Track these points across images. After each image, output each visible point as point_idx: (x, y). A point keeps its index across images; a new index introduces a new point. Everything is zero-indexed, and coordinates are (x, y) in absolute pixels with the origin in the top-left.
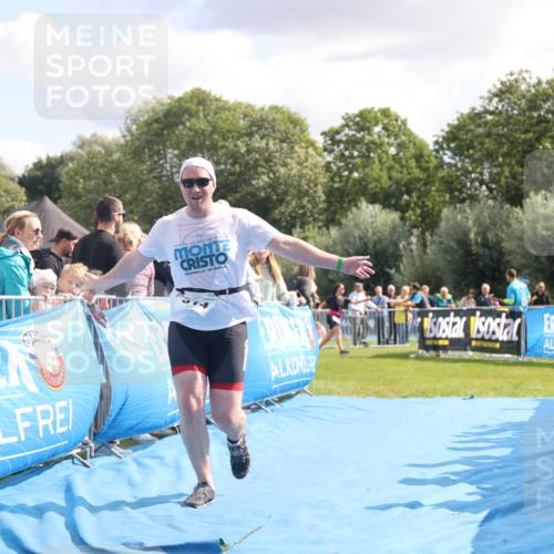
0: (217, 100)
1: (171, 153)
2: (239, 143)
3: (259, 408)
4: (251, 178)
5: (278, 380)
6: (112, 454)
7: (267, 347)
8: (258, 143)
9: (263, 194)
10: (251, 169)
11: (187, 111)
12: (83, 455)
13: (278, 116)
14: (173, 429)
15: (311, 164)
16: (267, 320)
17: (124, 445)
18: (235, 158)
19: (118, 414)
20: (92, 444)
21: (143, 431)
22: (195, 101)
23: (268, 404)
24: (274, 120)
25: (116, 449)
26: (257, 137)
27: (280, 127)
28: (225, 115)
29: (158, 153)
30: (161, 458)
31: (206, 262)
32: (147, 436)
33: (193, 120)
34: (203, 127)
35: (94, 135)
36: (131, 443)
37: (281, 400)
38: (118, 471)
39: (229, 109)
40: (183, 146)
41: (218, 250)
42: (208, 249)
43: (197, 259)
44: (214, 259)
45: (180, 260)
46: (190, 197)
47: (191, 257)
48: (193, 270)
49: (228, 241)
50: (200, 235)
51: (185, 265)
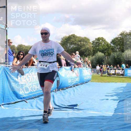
0: (76, 36)
1: (68, 44)
2: (79, 43)
3: (82, 84)
4: (81, 48)
5: (85, 80)
6: (60, 91)
7: (84, 74)
9: (83, 51)
10: (81, 47)
11: (71, 38)
12: (55, 91)
13: (85, 38)
14: (69, 87)
15: (90, 46)
16: (84, 70)
18: (78, 45)
19: (61, 84)
22: (72, 36)
23: (84, 83)
24: (84, 39)
26: (82, 42)
27: (86, 40)
28: (77, 38)
29: (66, 44)
30: (67, 92)
32: (65, 88)
33: (72, 39)
34: (74, 40)
36: (63, 89)
37: (86, 83)
38: (61, 93)
40: (70, 43)
41: (51, 51)
42: (48, 51)
43: (45, 53)
44: (50, 54)
45: (41, 53)
46: (43, 37)
47: (44, 53)
48: (44, 56)
49: (54, 49)
50: (47, 47)
51: (42, 55)
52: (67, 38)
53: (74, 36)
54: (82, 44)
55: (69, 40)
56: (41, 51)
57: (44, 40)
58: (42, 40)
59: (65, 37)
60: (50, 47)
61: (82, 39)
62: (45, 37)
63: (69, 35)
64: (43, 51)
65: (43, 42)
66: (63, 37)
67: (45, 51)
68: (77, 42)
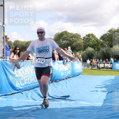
0: (68, 32)
1: (61, 40)
2: (71, 39)
3: (74, 77)
4: (73, 44)
5: (77, 73)
7: (75, 68)
8: (74, 39)
9: (74, 46)
10: (73, 42)
11: (64, 34)
12: (49, 83)
14: (62, 80)
15: (81, 42)
16: (75, 64)
17: (55, 82)
18: (70, 41)
19: (54, 77)
20: (50, 82)
21: (57, 80)
22: (65, 33)
23: (75, 76)
25: (54, 82)
26: (74, 38)
27: (77, 36)
28: (69, 35)
29: (59, 40)
30: (60, 84)
31: (44, 51)
32: (58, 80)
34: (66, 36)
35: (50, 38)
36: (56, 81)
37: (77, 76)
38: (54, 85)
39: (69, 34)
40: (63, 39)
41: (47, 48)
42: (44, 48)
43: (42, 50)
44: (46, 50)
45: (38, 51)
46: (39, 36)
47: (40, 50)
48: (41, 53)
49: (49, 46)
50: (43, 45)
51: (39, 52)
52: (60, 34)
53: (66, 32)
54: (73, 40)
55: (62, 36)
56: (38, 49)
57: (40, 38)
58: (38, 38)
59: (58, 34)
60: (45, 45)
61: (74, 35)
62: (41, 35)
63: (62, 32)
64: (39, 48)
65: (40, 40)
66: (56, 34)
67: (41, 49)
68: (69, 38)
